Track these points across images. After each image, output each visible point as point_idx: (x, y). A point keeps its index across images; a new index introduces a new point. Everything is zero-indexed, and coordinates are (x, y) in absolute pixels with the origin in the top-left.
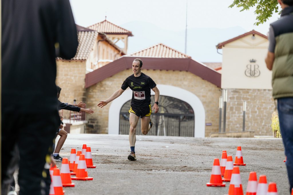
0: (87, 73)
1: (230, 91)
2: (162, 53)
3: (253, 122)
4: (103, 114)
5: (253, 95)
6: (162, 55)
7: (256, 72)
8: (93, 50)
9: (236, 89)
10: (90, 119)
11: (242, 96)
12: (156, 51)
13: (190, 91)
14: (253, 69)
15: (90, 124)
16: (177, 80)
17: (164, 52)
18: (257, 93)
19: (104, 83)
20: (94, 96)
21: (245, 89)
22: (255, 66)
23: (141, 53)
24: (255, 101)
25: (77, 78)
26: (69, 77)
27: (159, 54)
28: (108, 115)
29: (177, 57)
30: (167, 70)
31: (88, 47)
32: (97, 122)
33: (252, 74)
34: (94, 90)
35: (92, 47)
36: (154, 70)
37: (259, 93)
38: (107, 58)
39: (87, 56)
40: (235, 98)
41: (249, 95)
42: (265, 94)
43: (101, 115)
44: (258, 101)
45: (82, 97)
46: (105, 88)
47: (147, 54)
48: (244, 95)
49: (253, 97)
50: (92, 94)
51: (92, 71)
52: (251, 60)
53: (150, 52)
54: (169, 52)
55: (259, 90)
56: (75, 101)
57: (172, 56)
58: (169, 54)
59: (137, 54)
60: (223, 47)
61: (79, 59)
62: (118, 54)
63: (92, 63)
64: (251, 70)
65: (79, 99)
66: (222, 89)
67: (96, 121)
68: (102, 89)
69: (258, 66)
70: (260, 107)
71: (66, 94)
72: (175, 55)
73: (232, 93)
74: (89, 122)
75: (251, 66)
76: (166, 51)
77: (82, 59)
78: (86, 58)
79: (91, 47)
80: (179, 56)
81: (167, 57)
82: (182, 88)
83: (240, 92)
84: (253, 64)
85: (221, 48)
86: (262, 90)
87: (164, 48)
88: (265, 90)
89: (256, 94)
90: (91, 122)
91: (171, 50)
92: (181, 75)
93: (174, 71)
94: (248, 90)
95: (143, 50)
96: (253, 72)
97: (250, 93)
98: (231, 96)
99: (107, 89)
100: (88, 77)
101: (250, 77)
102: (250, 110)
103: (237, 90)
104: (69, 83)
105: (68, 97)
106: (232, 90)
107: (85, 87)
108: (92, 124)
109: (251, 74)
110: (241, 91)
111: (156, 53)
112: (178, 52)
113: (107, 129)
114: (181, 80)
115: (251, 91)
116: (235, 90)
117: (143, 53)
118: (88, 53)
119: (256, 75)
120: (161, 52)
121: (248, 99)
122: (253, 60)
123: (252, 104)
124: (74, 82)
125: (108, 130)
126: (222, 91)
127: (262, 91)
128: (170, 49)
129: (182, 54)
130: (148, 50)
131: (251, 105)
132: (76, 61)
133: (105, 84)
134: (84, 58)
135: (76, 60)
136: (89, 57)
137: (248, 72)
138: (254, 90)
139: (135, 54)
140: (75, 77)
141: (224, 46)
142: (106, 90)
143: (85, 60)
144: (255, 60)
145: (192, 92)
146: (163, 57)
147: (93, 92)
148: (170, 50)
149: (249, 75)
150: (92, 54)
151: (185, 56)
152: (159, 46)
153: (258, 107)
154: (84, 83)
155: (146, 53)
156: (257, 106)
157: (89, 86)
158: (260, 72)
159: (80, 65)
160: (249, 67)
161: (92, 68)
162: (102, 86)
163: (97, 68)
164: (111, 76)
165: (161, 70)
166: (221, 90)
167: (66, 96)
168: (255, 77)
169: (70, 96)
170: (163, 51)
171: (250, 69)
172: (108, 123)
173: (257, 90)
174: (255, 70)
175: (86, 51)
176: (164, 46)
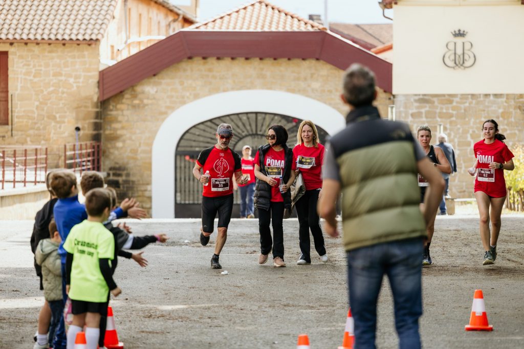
0: (102, 68)
1: (412, 100)
2: (264, 21)
3: (463, 165)
4: (140, 156)
5: (462, 106)
6: (263, 27)
7: (466, 57)
8: (114, 18)
9: (425, 95)
10: (111, 169)
11: (438, 111)
12: (252, 16)
13: (325, 103)
14: (459, 51)
15: (111, 178)
16: (298, 79)
17: (268, 18)
18: (470, 103)
19: (139, 89)
20: (120, 118)
21: (444, 95)
22: (463, 43)
23: (219, 21)
24: (467, 119)
25: (81, 80)
26: (63, 78)
27: (257, 24)
28: (150, 158)
29: (296, 29)
30: (275, 59)
31: (103, 12)
32: (128, 175)
33: (459, 63)
34: (119, 106)
35: (113, 11)
36: (247, 59)
37: (474, 102)
38: (149, 33)
39: (102, 31)
40: (424, 115)
41: (453, 109)
42: (487, 104)
43: (135, 159)
44: (473, 120)
45: (93, 121)
46: (142, 101)
47: (232, 25)
48: (442, 108)
49: (463, 111)
50: (114, 113)
51: (112, 63)
52: (455, 32)
53: (237, 19)
54: (279, 18)
55: (473, 95)
56: (78, 129)
57: (285, 27)
58: (278, 23)
59: (210, 25)
60: (394, 6)
61: (84, 39)
62: (175, 21)
63: (112, 47)
64: (455, 54)
65: (86, 126)
66: (394, 96)
67: (124, 173)
68: (136, 102)
69: (472, 45)
70: (477, 132)
71: (58, 116)
72: (292, 26)
73: (416, 104)
74: (109, 175)
75: (455, 43)
76: (272, 18)
77: (91, 39)
78: (99, 37)
79: (109, 12)
80: (299, 26)
81: (273, 29)
82: (308, 96)
83: (434, 102)
84: (459, 40)
85: (391, 7)
86: (480, 95)
87: (267, 10)
88: (487, 95)
89: (467, 105)
90: (114, 175)
91: (283, 14)
92: (307, 67)
93: (289, 59)
94: (450, 95)
95: (222, 16)
96: (459, 56)
97: (454, 104)
98: (415, 111)
99: (146, 101)
100: (105, 77)
101: (454, 68)
102: (456, 140)
103: (426, 97)
104: (63, 93)
105: (64, 122)
106: (417, 98)
107: (98, 98)
108: (115, 178)
109: (455, 63)
110: (435, 99)
111: (250, 22)
112: (297, 18)
113: (149, 187)
114: (305, 79)
115: (456, 99)
116: (421, 97)
117: (222, 22)
118: (104, 26)
119: (467, 64)
120: (261, 18)
121: (451, 116)
122: (459, 31)
123: (459, 126)
124: (75, 88)
125: (151, 191)
126: (395, 99)
127: (482, 99)
128: (279, 11)
129: (306, 24)
130: (234, 15)
131: (459, 129)
132: (78, 45)
133: (143, 93)
134: (94, 37)
135: (78, 42)
136: (105, 35)
137: (449, 57)
138: (464, 97)
139: (206, 24)
140: (77, 77)
141: (396, 3)
142: (145, 105)
143: (97, 40)
144: (464, 31)
145: (330, 104)
146: (266, 29)
147: (117, 110)
148: (280, 15)
149: (452, 64)
150: (112, 26)
151: (313, 27)
152: (257, 5)
153: (474, 132)
154: (97, 90)
155: (229, 22)
156: (471, 132)
157: (105, 97)
158: (475, 57)
159: (86, 53)
160: (451, 46)
161: (112, 58)
162: (135, 96)
163: (124, 55)
164: (154, 75)
165: (261, 59)
166: (392, 97)
167: (58, 119)
168: (465, 67)
169: (66, 120)
170: (266, 16)
171: (453, 52)
172: (151, 176)
173: (470, 96)
174: (463, 54)
175: (100, 22)
176: (267, 6)
